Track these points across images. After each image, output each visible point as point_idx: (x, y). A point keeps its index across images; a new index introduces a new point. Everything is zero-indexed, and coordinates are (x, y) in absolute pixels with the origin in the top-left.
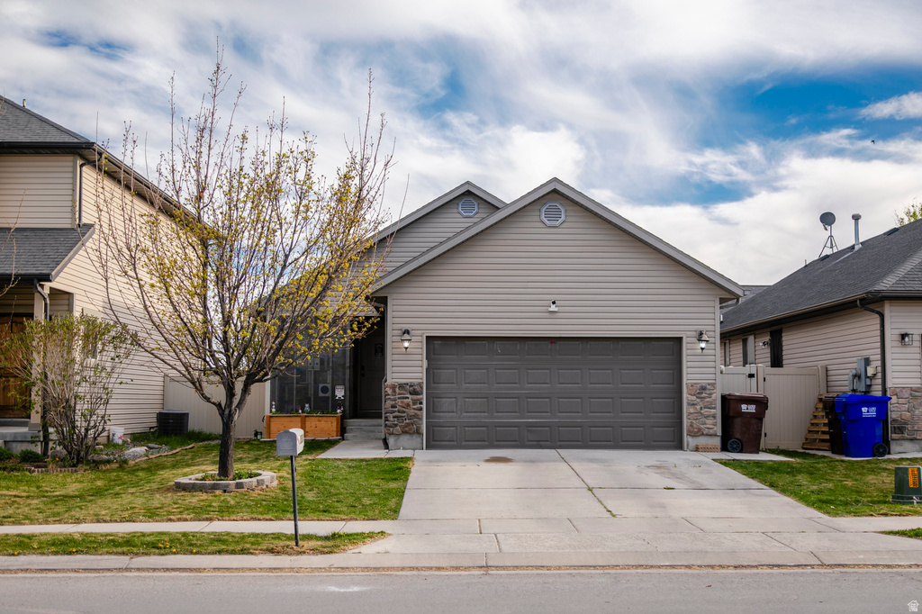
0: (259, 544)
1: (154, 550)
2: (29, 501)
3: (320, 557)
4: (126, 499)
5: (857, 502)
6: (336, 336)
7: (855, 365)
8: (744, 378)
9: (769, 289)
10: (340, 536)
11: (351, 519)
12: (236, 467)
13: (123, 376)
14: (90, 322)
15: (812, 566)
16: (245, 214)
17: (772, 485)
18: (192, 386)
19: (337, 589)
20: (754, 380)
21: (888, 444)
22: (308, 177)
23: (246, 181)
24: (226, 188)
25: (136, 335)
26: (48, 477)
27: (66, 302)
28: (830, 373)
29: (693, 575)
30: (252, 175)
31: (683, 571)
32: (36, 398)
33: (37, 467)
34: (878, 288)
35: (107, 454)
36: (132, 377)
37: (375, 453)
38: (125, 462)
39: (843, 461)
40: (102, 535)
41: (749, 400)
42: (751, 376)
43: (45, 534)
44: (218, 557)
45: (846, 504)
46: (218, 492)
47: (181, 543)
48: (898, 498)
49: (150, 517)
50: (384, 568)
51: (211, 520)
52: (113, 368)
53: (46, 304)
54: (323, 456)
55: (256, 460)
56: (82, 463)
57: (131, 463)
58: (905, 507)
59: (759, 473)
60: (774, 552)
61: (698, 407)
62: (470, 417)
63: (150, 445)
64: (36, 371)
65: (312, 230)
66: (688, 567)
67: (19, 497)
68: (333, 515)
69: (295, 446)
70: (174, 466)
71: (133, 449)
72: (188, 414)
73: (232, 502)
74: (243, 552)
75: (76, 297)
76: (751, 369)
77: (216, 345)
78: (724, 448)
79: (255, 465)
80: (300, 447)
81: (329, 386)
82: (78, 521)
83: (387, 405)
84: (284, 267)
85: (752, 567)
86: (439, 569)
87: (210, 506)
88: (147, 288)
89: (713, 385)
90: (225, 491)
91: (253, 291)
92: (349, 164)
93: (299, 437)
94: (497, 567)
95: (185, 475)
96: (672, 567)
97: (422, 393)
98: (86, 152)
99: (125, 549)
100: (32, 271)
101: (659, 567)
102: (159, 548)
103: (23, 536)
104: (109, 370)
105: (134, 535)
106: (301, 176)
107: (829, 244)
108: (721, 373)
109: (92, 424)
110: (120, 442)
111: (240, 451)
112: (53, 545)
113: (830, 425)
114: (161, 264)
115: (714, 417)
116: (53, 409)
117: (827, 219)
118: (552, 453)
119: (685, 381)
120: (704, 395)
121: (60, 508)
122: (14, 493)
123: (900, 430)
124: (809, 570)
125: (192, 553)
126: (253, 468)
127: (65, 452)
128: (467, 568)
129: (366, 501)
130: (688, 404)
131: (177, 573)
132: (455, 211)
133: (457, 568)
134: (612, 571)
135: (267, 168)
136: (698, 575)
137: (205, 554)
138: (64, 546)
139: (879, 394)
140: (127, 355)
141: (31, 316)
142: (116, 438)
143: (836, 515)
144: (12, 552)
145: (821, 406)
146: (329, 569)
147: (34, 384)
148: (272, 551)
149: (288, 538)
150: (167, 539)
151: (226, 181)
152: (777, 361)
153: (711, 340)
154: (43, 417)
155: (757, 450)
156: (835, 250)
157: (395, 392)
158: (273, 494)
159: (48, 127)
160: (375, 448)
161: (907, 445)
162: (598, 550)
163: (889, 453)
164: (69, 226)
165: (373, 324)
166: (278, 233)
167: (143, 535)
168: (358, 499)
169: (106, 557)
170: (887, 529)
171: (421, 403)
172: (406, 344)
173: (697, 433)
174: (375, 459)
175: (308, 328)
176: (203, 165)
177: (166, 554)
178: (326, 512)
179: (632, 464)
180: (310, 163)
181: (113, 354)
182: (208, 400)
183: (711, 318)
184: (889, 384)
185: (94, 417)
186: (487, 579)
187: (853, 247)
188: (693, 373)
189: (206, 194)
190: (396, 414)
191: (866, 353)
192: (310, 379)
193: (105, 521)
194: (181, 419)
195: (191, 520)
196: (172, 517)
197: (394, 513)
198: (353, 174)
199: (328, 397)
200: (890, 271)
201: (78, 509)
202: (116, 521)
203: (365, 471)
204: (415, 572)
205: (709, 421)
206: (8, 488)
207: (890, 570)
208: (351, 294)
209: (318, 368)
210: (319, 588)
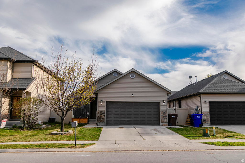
0: (68, 146)
1: (45, 147)
2: (19, 137)
3: (81, 149)
4: (40, 136)
5: (195, 136)
6: (86, 102)
7: (196, 108)
8: (173, 110)
9: (179, 92)
10: (85, 144)
11: (88, 141)
12: (64, 130)
13: (41, 110)
14: (34, 98)
15: (184, 150)
16: (67, 76)
17: (178, 133)
18: (55, 112)
19: (83, 156)
20: (175, 111)
21: (202, 124)
22: (80, 68)
23: (67, 69)
24: (63, 70)
25: (44, 101)
26: (24, 132)
27: (29, 94)
28: (191, 109)
29: (159, 152)
30: (69, 68)
31: (158, 151)
32: (22, 115)
33: (22, 129)
34: (200, 91)
35: (37, 127)
36: (43, 110)
37: (95, 126)
38: (41, 128)
39: (193, 128)
40: (34, 144)
41: (173, 115)
42: (174, 110)
43: (22, 144)
44: (59, 149)
45: (193, 137)
46: (60, 135)
47: (51, 146)
48: (204, 135)
49: (45, 140)
50: (94, 151)
51: (58, 141)
52: (39, 108)
53: (25, 95)
54: (83, 127)
55: (69, 128)
56: (32, 128)
57: (42, 128)
58: (205, 137)
59: (175, 130)
60: (177, 147)
61: (163, 116)
62: (115, 119)
63: (47, 125)
64: (22, 109)
65: (81, 79)
66: (159, 150)
67: (17, 136)
68: (84, 140)
69: (75, 125)
70: (51, 129)
71: (43, 126)
72: (55, 118)
73: (63, 137)
74: (64, 148)
75: (32, 93)
76: (174, 108)
77: (61, 103)
78: (169, 125)
79: (69, 129)
80: (77, 125)
81: (85, 112)
82: (29, 141)
83: (97, 116)
84: (75, 87)
85: (172, 150)
86: (106, 151)
87: (58, 138)
88: (46, 91)
89: (166, 112)
90: (62, 135)
91: (68, 92)
92: (89, 65)
93: (76, 123)
94: (118, 151)
95: (54, 131)
96: (155, 150)
97: (105, 114)
98: (34, 63)
99: (39, 147)
100: (22, 87)
101: (153, 150)
102: (46, 147)
103: (17, 144)
104: (38, 108)
105: (41, 144)
106: (79, 68)
107: (191, 82)
108: (168, 109)
109: (34, 120)
110: (40, 124)
111: (66, 126)
112: (23, 146)
113: (190, 120)
114: (49, 86)
115: (166, 118)
116: (25, 117)
117: (190, 77)
118: (132, 126)
119: (160, 111)
120: (164, 114)
121: (26, 138)
122: (16, 135)
123: (205, 121)
124: (184, 151)
125: (53, 148)
126: (68, 130)
127: (28, 126)
128: (112, 151)
129: (92, 137)
130: (161, 116)
131: (50, 152)
132: (112, 75)
133: (110, 151)
134: (142, 151)
135: (72, 66)
136: (161, 152)
137: (56, 148)
138: (26, 147)
139: (200, 114)
140: (42, 105)
141: (22, 97)
142: (40, 123)
143: (190, 139)
144: (14, 148)
145: (189, 116)
146: (82, 151)
147: (22, 112)
148: (70, 148)
149: (74, 145)
150: (48, 145)
151: (63, 69)
152: (180, 107)
153: (166, 102)
154: (24, 119)
155: (175, 125)
156: (192, 84)
157: (99, 113)
158: (72, 135)
159: (27, 57)
160: (95, 125)
161: (206, 124)
162: (140, 147)
163: (203, 126)
164: (30, 78)
165: (94, 99)
166: (74, 80)
167: (43, 144)
168: (90, 136)
169: (34, 149)
170: (201, 142)
171: (105, 116)
172: (101, 103)
173: (163, 122)
174: (94, 128)
175: (80, 100)
176: (58, 66)
177: (48, 148)
178: (83, 139)
179: (149, 128)
180: (81, 65)
181: (39, 105)
182: (58, 115)
183: (166, 98)
184: (202, 112)
185: (34, 119)
186: (116, 153)
187: (195, 83)
188: (162, 109)
189: (59, 71)
190: (99, 118)
191: (198, 105)
192: (81, 110)
193: (35, 141)
194: (54, 119)
195: (54, 141)
196: (50, 140)
197: (98, 139)
198: (90, 67)
199: (85, 114)
200: (202, 88)
201: (30, 139)
202: (38, 141)
203: (92, 130)
204: (101, 152)
205: (165, 119)
206: (15, 134)
207: (201, 151)
208: (89, 93)
209: (83, 108)
210: (79, 155)
